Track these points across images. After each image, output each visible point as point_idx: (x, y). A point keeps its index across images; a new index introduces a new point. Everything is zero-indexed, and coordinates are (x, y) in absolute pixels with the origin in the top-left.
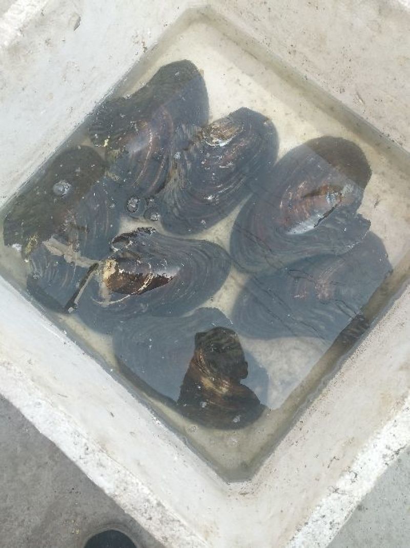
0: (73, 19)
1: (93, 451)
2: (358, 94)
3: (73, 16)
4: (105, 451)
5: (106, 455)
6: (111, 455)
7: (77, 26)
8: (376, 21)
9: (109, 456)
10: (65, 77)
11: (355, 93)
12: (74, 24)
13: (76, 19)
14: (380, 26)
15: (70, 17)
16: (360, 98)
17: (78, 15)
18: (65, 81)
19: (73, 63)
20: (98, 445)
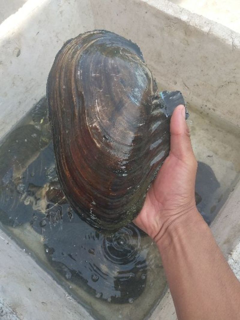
0: (15, 51)
1: (6, 313)
2: (184, 84)
3: (16, 49)
4: (14, 313)
5: (15, 316)
6: (19, 316)
7: (18, 55)
8: (184, 39)
9: (17, 317)
10: (13, 83)
11: (183, 83)
12: (16, 53)
13: (17, 50)
14: (187, 42)
15: (14, 49)
16: (186, 86)
17: (18, 48)
18: (14, 86)
19: (18, 75)
20: (10, 309)
